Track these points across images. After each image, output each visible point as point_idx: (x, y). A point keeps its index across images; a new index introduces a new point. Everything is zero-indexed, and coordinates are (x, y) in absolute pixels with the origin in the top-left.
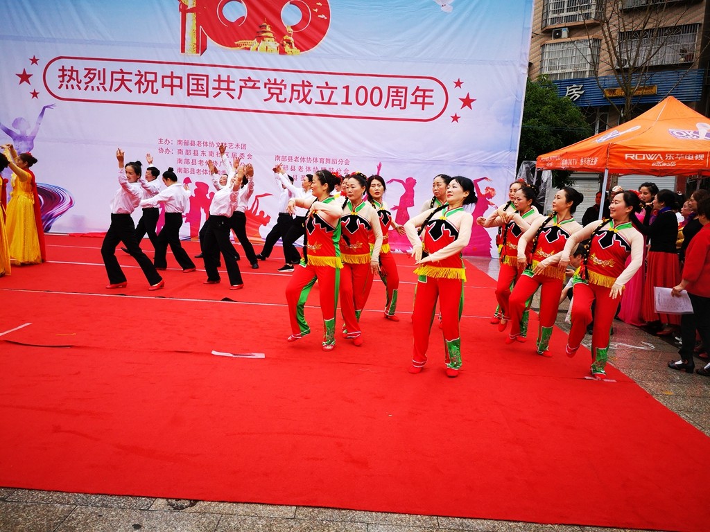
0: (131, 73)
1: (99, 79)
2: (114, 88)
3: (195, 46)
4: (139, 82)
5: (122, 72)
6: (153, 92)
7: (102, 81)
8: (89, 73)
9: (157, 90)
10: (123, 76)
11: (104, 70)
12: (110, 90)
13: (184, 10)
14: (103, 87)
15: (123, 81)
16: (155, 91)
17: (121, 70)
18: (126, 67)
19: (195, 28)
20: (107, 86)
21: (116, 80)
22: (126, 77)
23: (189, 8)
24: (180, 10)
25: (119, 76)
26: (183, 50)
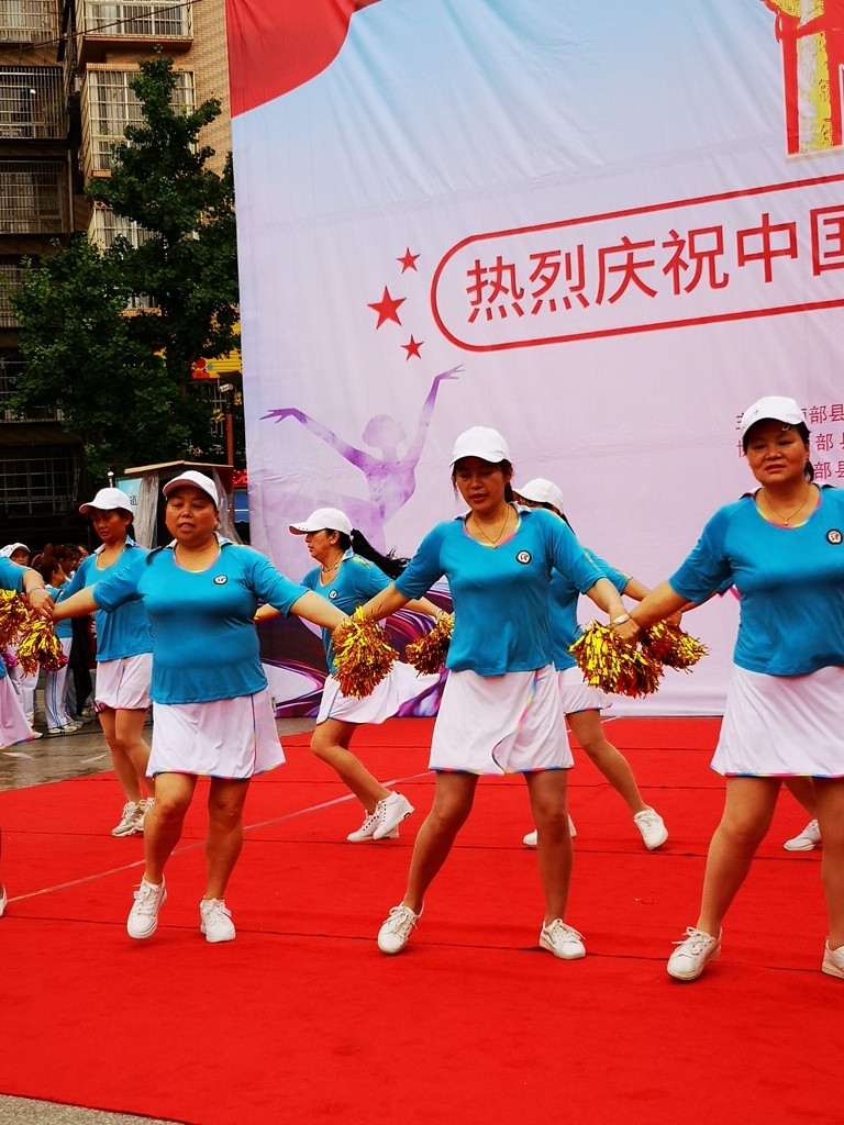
0: (651, 243)
1: (569, 277)
2: (609, 291)
3: (829, 126)
4: (675, 264)
5: (627, 245)
6: (714, 285)
7: (575, 281)
8: (542, 265)
9: (726, 276)
10: (630, 256)
11: (580, 248)
12: (599, 301)
13: (789, 32)
14: (581, 297)
15: (630, 268)
16: (720, 279)
17: (625, 239)
18: (636, 228)
19: (826, 75)
20: (590, 292)
21: (612, 269)
22: (640, 255)
23: (804, 22)
24: (779, 35)
25: (620, 258)
26: (793, 145)
